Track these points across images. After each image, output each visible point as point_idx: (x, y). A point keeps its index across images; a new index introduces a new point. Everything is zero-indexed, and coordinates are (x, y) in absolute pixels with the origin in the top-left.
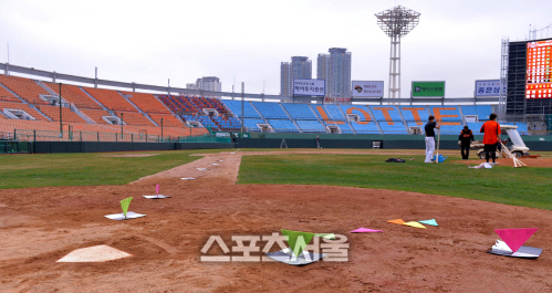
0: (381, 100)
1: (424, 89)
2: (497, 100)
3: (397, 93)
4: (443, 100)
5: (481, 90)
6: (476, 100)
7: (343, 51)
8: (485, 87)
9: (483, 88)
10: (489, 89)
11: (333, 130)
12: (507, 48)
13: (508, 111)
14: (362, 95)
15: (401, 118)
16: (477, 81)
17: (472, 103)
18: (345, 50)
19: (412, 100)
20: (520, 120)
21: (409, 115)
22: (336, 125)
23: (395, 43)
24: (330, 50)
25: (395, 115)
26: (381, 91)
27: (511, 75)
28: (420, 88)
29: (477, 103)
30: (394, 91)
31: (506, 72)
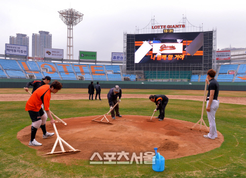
0: (62, 60)
1: (86, 55)
2: (122, 63)
3: (71, 57)
4: (96, 62)
5: (115, 58)
6: (112, 62)
7: (47, 33)
8: (117, 56)
9: (115, 57)
10: (118, 57)
11: (31, 77)
12: (126, 37)
13: (127, 69)
14: (51, 56)
15: (73, 70)
16: (112, 53)
17: (110, 64)
18: (48, 33)
19: (80, 61)
20: (132, 73)
21: (78, 69)
22: (33, 74)
23: (70, 29)
24: (40, 32)
25: (69, 69)
26: (62, 55)
27: (128, 51)
28: (83, 55)
29: (113, 64)
30: (70, 55)
31: (126, 49)
